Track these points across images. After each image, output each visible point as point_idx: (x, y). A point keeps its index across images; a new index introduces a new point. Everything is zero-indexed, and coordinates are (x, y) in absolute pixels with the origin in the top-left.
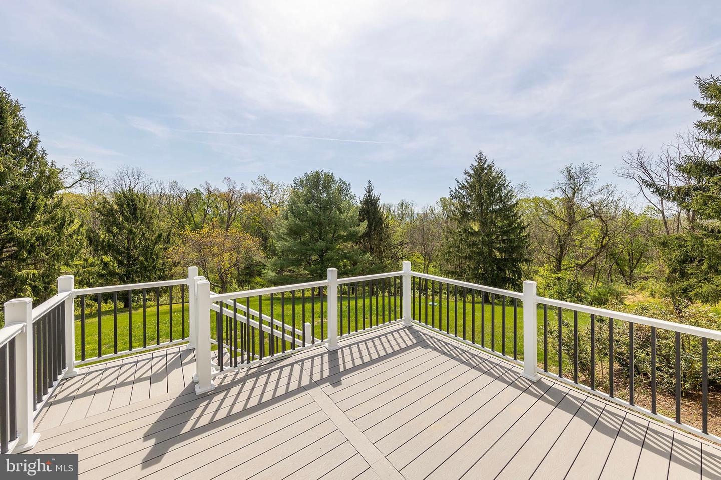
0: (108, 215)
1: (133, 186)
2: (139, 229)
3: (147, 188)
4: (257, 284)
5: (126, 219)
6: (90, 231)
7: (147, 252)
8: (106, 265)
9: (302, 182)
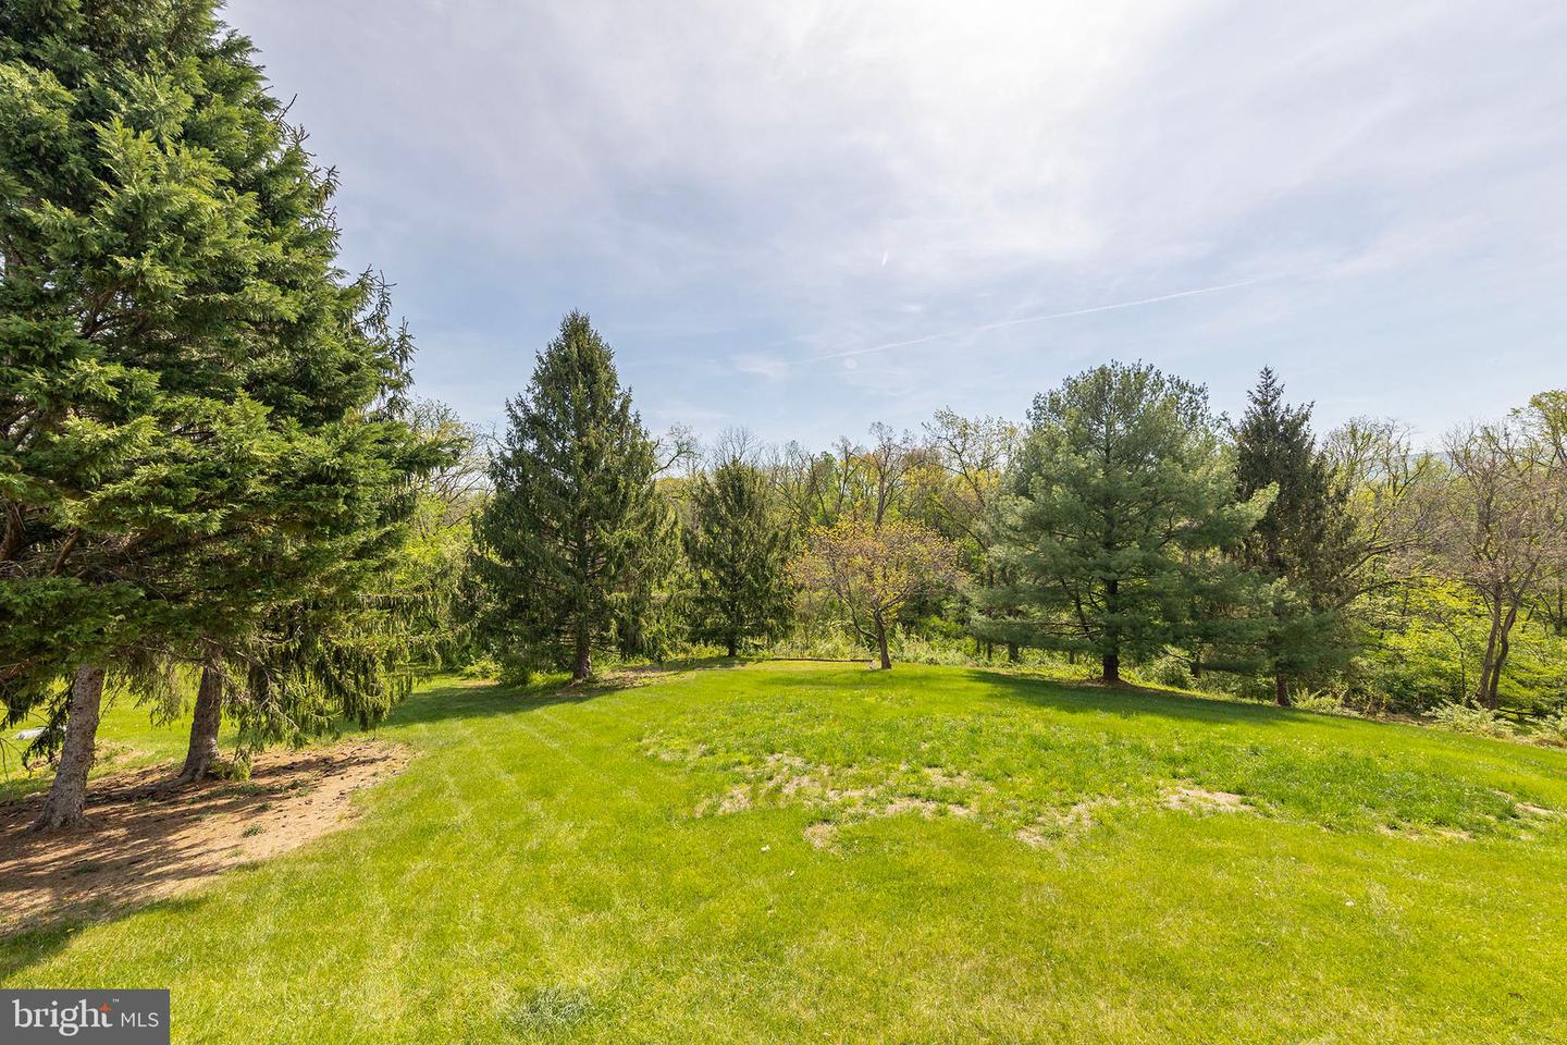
0: (707, 504)
1: (737, 455)
2: (747, 524)
3: (756, 458)
4: (933, 629)
5: (730, 510)
6: (686, 531)
7: (758, 563)
8: (704, 584)
9: (1055, 401)
